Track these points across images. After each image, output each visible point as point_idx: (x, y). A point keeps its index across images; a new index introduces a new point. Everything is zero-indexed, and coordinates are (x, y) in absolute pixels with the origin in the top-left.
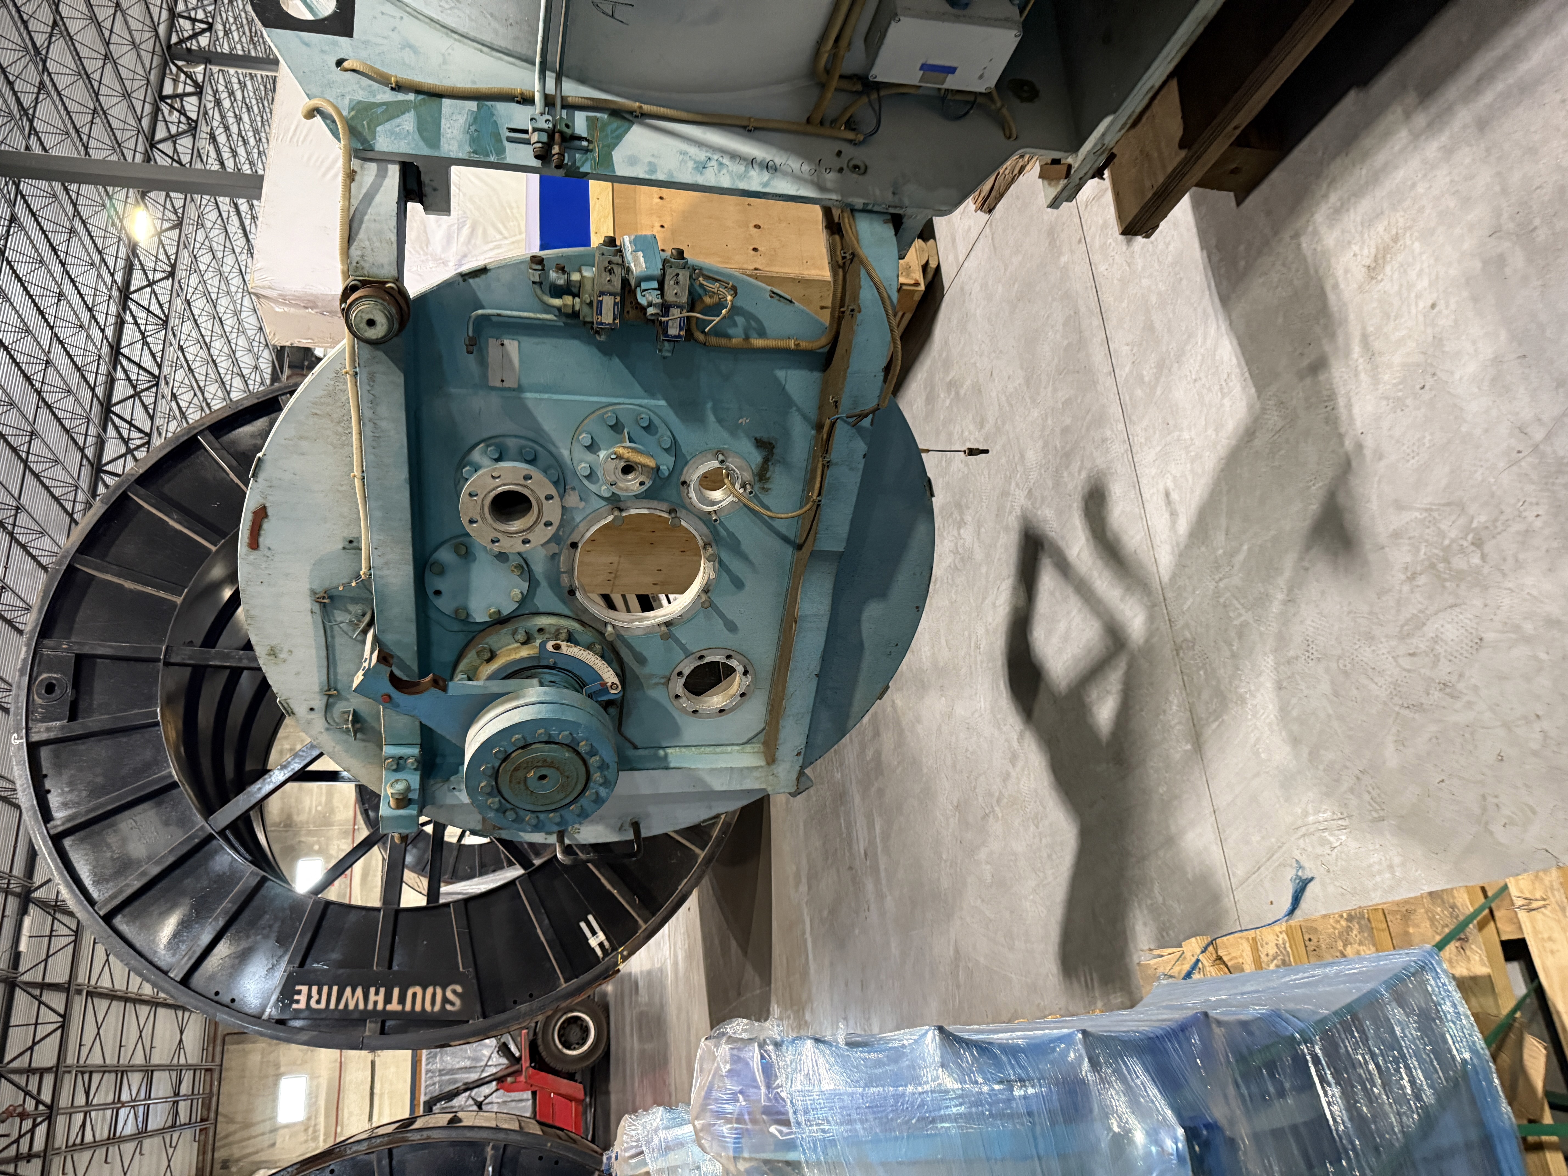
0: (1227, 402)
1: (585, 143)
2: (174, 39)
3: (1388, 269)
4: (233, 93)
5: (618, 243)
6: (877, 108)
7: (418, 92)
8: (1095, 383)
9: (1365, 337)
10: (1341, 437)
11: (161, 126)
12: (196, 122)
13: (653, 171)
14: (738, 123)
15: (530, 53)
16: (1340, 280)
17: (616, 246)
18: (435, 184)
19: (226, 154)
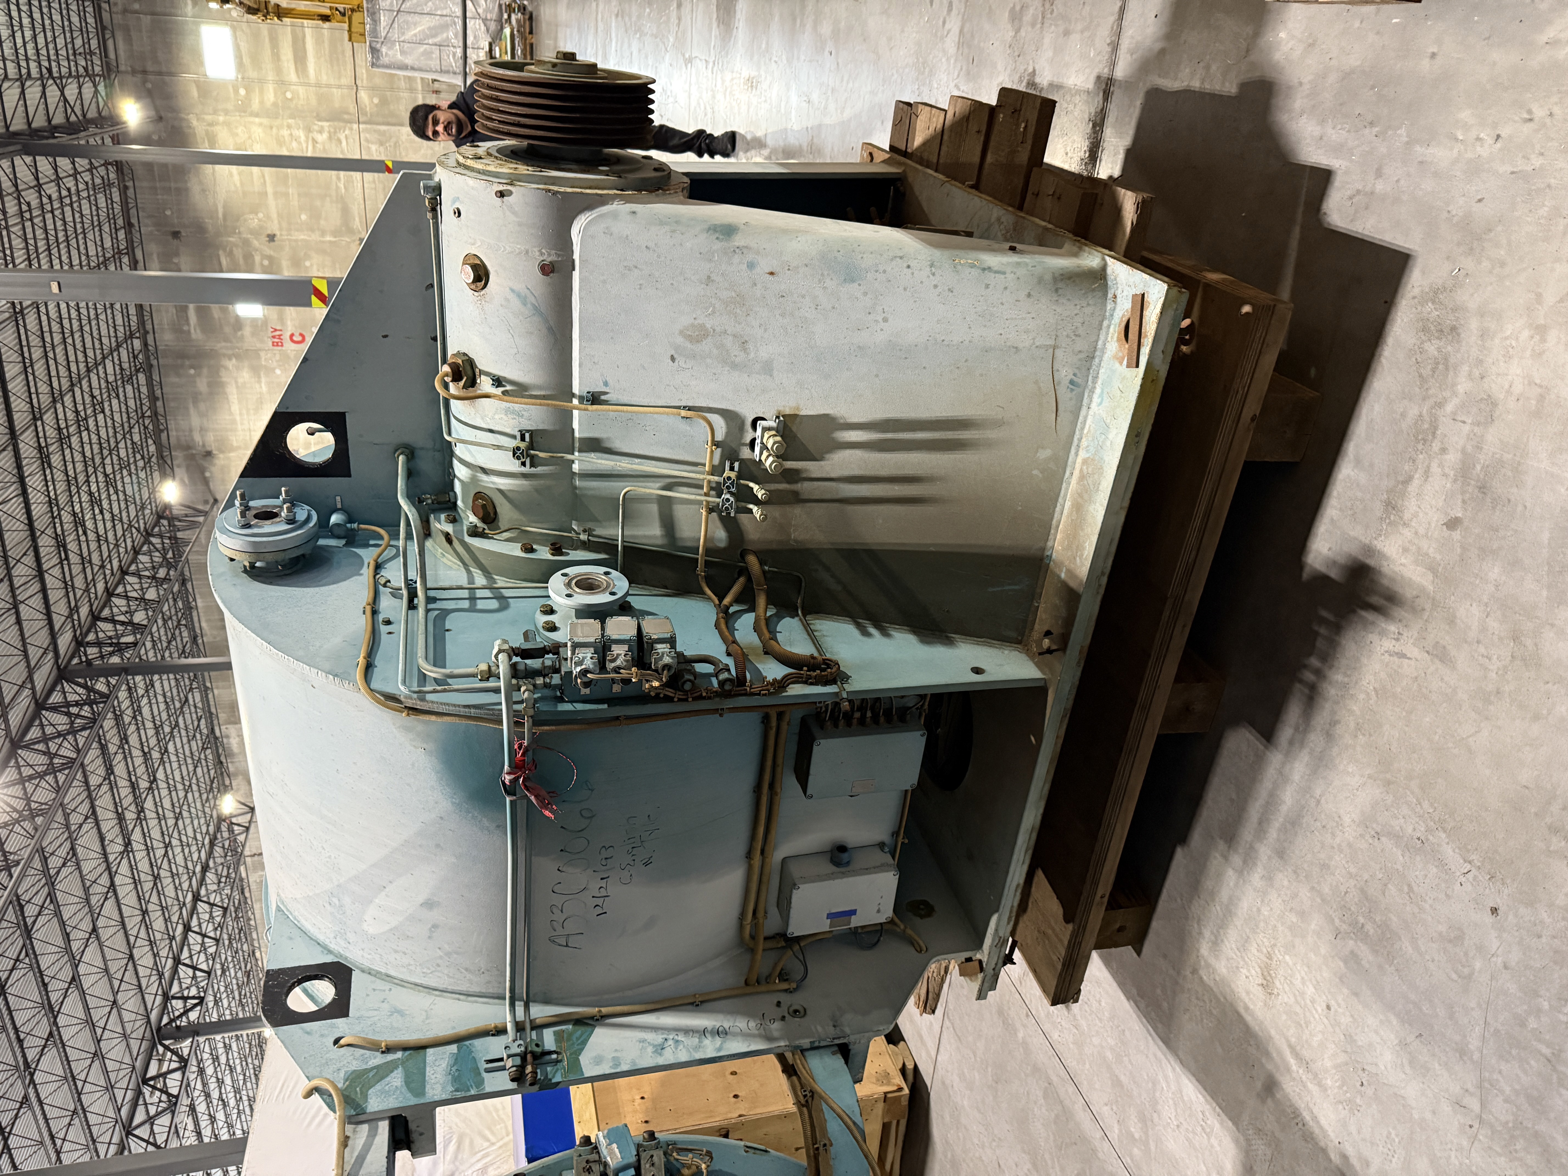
0: (1214, 1141)
1: (554, 1056)
2: (165, 1020)
3: (1277, 983)
4: (217, 1057)
5: (593, 1140)
6: (801, 957)
7: (405, 1049)
8: (1094, 1151)
9: (1292, 1048)
10: (1324, 1151)
11: (141, 1110)
12: (177, 1097)
13: (617, 1065)
14: (686, 1001)
15: (500, 991)
16: (1247, 1000)
17: (591, 1144)
18: (420, 1130)
19: (204, 1122)
